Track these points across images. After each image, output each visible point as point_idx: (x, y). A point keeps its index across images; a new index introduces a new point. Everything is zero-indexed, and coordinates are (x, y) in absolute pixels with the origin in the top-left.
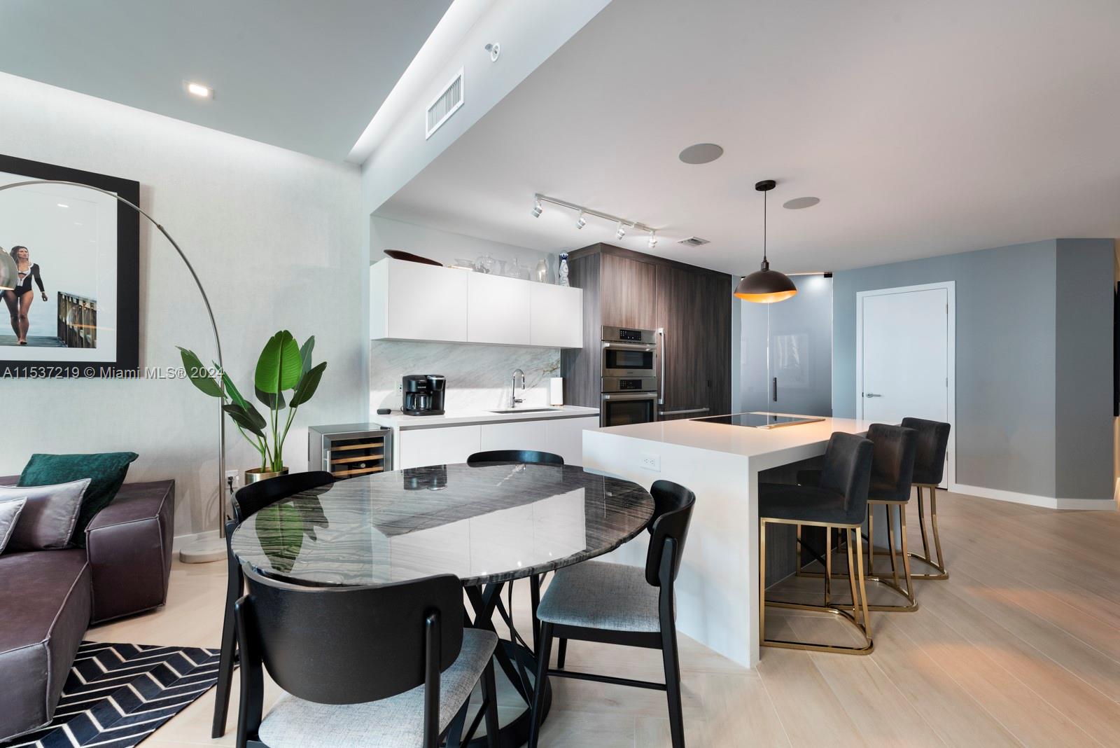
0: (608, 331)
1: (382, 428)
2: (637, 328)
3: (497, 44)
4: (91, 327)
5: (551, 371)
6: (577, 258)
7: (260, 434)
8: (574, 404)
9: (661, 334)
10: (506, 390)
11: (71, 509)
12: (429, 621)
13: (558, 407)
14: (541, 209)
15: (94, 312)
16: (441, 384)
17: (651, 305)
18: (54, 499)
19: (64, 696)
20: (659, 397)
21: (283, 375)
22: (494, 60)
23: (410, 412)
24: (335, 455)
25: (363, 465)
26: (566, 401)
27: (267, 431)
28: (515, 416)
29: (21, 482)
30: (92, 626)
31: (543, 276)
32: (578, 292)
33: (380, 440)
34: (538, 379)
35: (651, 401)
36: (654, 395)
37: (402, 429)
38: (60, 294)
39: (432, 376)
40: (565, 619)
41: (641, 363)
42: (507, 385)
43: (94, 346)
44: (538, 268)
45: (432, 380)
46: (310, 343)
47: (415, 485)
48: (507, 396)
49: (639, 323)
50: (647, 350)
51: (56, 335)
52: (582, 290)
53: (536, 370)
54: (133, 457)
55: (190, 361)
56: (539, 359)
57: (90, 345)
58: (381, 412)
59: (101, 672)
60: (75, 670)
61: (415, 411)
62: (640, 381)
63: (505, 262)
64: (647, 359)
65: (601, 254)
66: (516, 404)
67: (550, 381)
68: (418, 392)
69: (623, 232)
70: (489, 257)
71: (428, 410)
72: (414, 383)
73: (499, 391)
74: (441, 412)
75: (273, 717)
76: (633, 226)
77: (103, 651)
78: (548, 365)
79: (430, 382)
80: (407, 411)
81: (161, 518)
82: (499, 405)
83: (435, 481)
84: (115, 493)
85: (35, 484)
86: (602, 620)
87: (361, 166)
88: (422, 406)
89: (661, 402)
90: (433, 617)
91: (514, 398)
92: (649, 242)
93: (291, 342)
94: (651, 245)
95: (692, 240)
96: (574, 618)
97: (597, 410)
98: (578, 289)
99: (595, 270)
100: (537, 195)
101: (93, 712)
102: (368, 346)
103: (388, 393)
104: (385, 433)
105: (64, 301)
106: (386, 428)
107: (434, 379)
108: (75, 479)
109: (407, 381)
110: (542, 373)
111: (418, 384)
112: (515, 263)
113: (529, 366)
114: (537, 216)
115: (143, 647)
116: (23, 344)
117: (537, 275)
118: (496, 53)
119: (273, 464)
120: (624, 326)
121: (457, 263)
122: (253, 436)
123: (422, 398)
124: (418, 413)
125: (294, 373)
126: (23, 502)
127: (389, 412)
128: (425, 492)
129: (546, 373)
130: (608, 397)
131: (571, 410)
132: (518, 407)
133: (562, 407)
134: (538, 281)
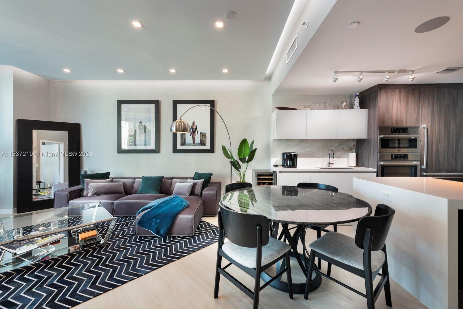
0: (382, 129)
1: (273, 171)
2: (404, 126)
3: (307, 21)
4: (205, 140)
5: (350, 150)
6: (365, 94)
7: (239, 171)
8: (362, 166)
9: (424, 128)
10: (326, 159)
11: (200, 186)
12: (257, 228)
13: (353, 167)
14: (337, 78)
15: (206, 136)
16: (296, 156)
17: (416, 112)
18: (198, 183)
19: (197, 230)
20: (422, 164)
21: (245, 153)
22: (306, 28)
23: (284, 166)
24: (258, 179)
25: (267, 184)
26: (358, 165)
27: (241, 170)
28: (330, 170)
29: (193, 178)
30: (203, 217)
31: (344, 106)
32: (365, 111)
33: (272, 175)
34: (343, 154)
35: (416, 167)
36: (418, 163)
37: (280, 172)
38: (200, 132)
39: (292, 153)
40: (319, 250)
41: (407, 145)
42: (326, 156)
43: (206, 145)
44: (342, 103)
45: (292, 154)
46: (253, 142)
47: (285, 194)
48: (326, 161)
49: (406, 123)
50: (413, 138)
51: (199, 143)
52: (367, 110)
53: (342, 150)
54: (212, 174)
55: (224, 149)
56: (343, 145)
57: (205, 145)
58: (274, 166)
59: (203, 227)
60: (199, 225)
61: (286, 166)
62: (407, 155)
63: (326, 103)
64: (413, 143)
65: (378, 90)
66: (330, 165)
67: (349, 154)
68: (287, 159)
69: (389, 77)
70: (317, 103)
71: (291, 166)
72: (285, 155)
73: (322, 159)
74: (296, 167)
75: (225, 244)
76: (396, 73)
77: (204, 222)
78: (348, 147)
79: (291, 155)
80: (283, 166)
81: (216, 192)
82: (322, 165)
83: (293, 193)
84: (209, 183)
85: (195, 179)
86: (335, 256)
87: (269, 78)
88: (289, 164)
89: (424, 167)
90: (259, 227)
91: (329, 162)
92: (409, 78)
93: (247, 142)
94: (410, 80)
95: (447, 69)
96: (323, 251)
97: (375, 170)
98: (365, 110)
99: (375, 99)
100: (335, 72)
101: (201, 236)
102: (271, 142)
103: (277, 159)
104: (274, 173)
105: (201, 133)
106: (274, 171)
107: (293, 154)
108: (202, 179)
109: (283, 154)
110: (345, 151)
111: (287, 156)
112: (330, 103)
113: (338, 148)
114: (335, 81)
115: (211, 224)
116: (194, 145)
117: (342, 106)
118: (307, 24)
119: (242, 180)
120: (394, 126)
121: (304, 107)
122: (238, 172)
123: (289, 161)
124: (286, 167)
125: (247, 152)
126: (193, 183)
127: (277, 166)
128: (289, 197)
129: (347, 151)
130: (382, 163)
131: (360, 169)
132: (332, 166)
133: (356, 168)
134: (342, 109)
